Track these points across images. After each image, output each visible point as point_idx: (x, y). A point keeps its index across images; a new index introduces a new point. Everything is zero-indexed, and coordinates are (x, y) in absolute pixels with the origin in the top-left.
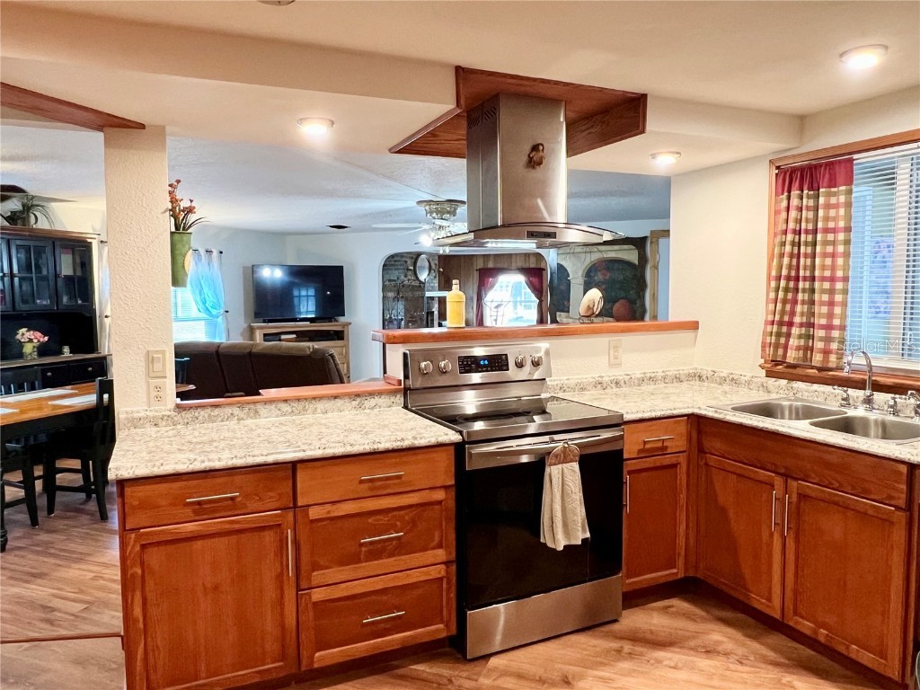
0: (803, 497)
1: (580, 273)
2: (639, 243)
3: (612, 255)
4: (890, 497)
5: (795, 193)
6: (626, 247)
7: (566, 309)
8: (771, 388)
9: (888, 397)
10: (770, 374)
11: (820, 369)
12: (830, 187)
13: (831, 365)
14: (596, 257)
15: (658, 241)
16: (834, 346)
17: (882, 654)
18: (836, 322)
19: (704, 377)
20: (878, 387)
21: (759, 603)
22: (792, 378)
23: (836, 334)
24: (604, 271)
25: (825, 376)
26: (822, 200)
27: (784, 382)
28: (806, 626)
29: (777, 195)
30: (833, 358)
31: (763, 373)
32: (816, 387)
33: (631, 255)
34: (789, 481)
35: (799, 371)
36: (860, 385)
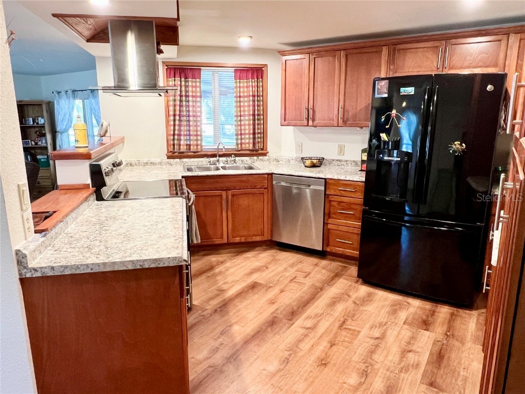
0: (233, 195)
4: (263, 186)
5: (178, 79)
8: (172, 163)
9: (224, 159)
10: (169, 157)
11: (194, 152)
12: (192, 78)
13: (199, 150)
16: (199, 142)
17: (263, 235)
18: (199, 133)
19: (134, 164)
20: (220, 156)
21: (218, 241)
22: (180, 158)
23: (199, 138)
25: (197, 155)
26: (190, 84)
27: (178, 160)
28: (237, 240)
29: (167, 78)
30: (199, 147)
31: (166, 157)
32: (192, 159)
34: (228, 191)
35: (185, 154)
36: (214, 156)
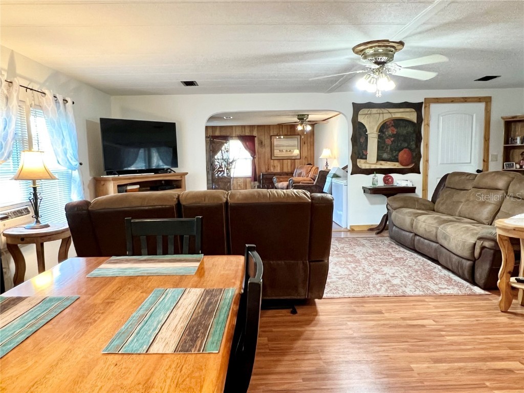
1: (375, 128)
2: (417, 107)
3: (398, 116)
6: (408, 110)
7: (364, 157)
14: (387, 117)
15: (429, 106)
24: (393, 128)
33: (412, 116)
